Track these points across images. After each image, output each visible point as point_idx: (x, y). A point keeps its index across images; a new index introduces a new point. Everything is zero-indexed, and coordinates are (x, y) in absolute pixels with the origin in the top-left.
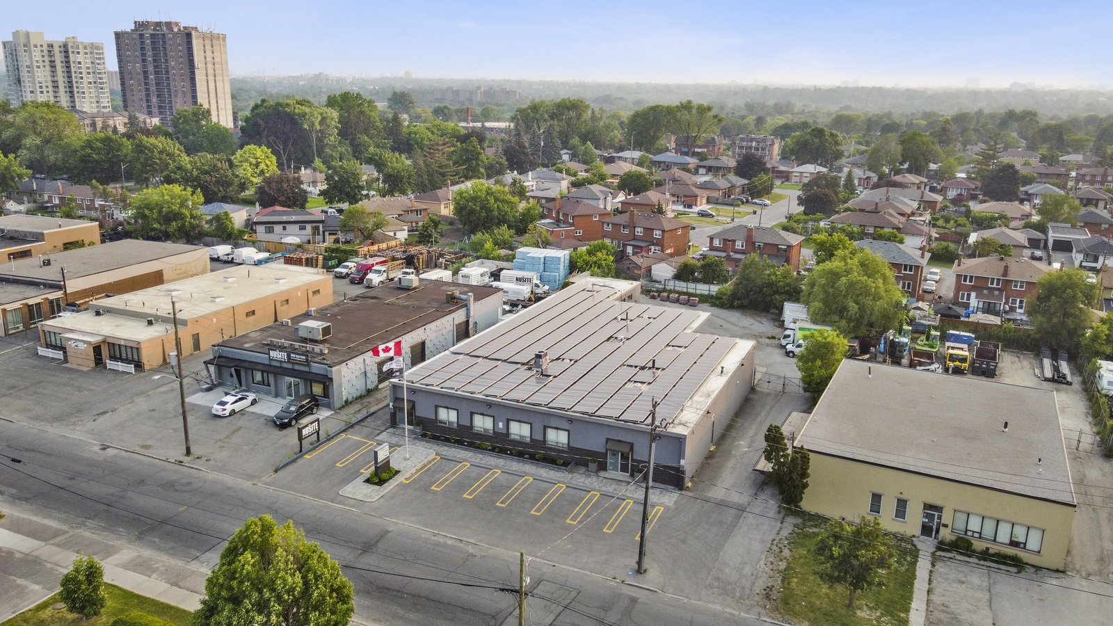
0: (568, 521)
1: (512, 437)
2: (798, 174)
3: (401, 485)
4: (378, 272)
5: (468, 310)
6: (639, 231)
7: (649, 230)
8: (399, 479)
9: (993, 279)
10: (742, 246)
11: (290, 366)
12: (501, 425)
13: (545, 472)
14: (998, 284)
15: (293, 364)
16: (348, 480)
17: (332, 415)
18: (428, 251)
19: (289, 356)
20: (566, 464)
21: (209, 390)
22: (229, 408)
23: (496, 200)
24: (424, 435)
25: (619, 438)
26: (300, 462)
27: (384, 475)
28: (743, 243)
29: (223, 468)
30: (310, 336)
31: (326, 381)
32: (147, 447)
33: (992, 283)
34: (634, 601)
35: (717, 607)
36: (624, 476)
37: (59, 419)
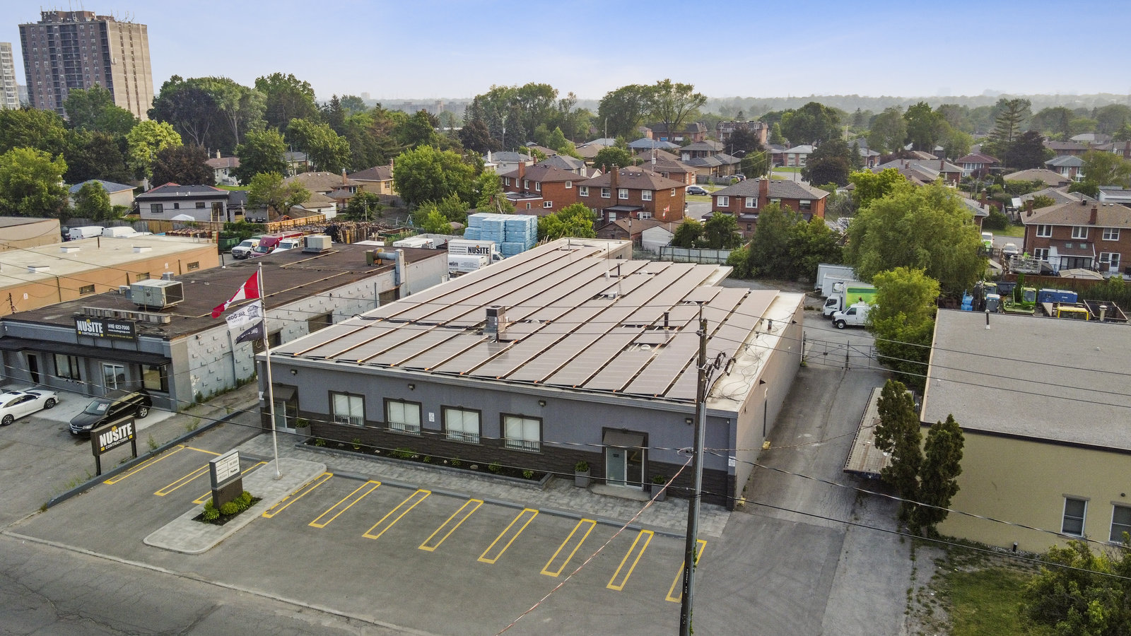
0: (544, 572)
1: (451, 436)
2: (793, 156)
4: (288, 246)
5: (397, 274)
6: (623, 194)
7: (635, 192)
8: (258, 511)
9: (1077, 228)
10: (754, 205)
11: (107, 344)
12: (432, 417)
13: (504, 491)
14: (1083, 235)
15: (113, 340)
17: (172, 418)
18: (358, 226)
19: (105, 329)
20: (537, 477)
23: (445, 168)
24: (312, 442)
25: (625, 427)
26: (93, 492)
27: (229, 506)
28: (754, 200)
30: (148, 301)
31: (161, 363)
33: (1076, 235)
36: (634, 492)
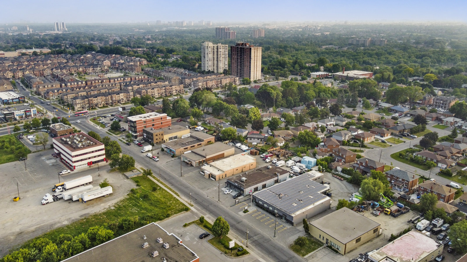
0: (270, 226)
1: (269, 209)
3: (248, 214)
4: (269, 159)
5: (278, 177)
11: (238, 187)
12: (268, 207)
13: (272, 217)
16: (240, 211)
17: (243, 198)
19: (238, 185)
20: (275, 216)
21: (225, 187)
22: (227, 193)
24: (256, 205)
25: (284, 214)
26: (234, 206)
27: (246, 212)
29: (222, 204)
30: (243, 181)
32: (213, 198)
34: (271, 240)
35: (282, 244)
36: (285, 221)
37: (202, 189)
